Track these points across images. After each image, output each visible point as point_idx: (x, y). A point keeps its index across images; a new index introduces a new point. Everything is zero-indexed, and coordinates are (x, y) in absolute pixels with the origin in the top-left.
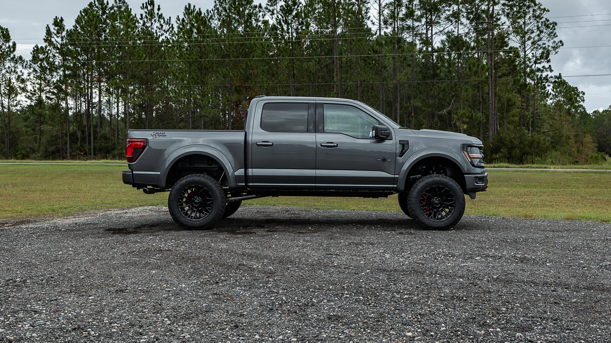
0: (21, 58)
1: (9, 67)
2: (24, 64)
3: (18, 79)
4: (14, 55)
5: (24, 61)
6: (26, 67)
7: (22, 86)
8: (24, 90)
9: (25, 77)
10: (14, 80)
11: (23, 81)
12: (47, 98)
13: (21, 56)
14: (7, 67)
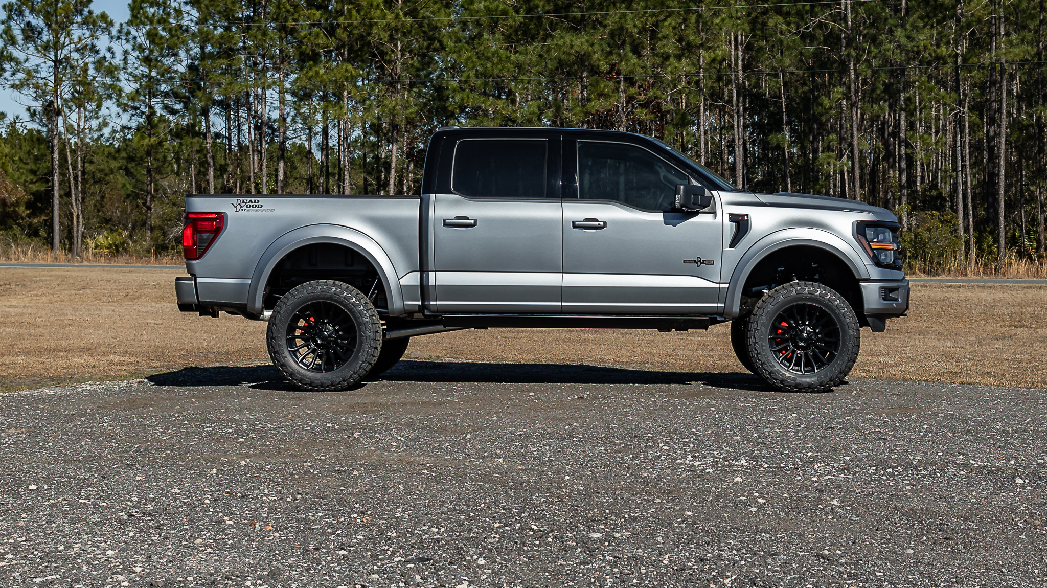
0: (104, 17)
1: (80, 39)
2: (114, 32)
3: (99, 64)
4: (90, 12)
5: (111, 24)
6: (119, 38)
7: (108, 80)
8: (114, 91)
9: (118, 61)
10: (91, 71)
11: (111, 71)
12: (166, 107)
13: (104, 12)
14: (75, 38)
